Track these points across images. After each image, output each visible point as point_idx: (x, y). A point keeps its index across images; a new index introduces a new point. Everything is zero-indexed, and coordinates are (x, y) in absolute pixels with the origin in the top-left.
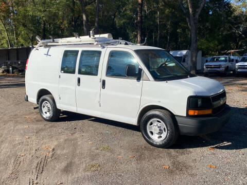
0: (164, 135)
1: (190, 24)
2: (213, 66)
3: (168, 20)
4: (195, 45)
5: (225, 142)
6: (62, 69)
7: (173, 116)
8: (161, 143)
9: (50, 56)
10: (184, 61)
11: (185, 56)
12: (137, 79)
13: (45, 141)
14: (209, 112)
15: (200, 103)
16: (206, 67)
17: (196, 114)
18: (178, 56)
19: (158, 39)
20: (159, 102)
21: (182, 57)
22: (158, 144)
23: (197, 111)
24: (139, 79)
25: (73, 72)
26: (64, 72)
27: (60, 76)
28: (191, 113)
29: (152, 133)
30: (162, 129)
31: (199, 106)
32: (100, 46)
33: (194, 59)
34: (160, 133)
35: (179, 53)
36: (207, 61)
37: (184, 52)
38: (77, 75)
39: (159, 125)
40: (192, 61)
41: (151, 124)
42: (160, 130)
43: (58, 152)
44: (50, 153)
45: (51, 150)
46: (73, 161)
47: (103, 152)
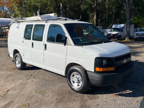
0: (81, 84)
1: (126, 8)
2: (140, 34)
3: (113, 6)
4: (129, 21)
5: (128, 91)
6: (25, 37)
7: (86, 71)
8: (79, 90)
9: (19, 28)
10: (122, 31)
11: (123, 28)
12: (64, 44)
13: (8, 83)
14: (112, 69)
15: (104, 62)
16: (136, 35)
17: (101, 70)
18: (118, 27)
19: (107, 17)
20: (77, 61)
21: (120, 28)
22: (77, 90)
23: (102, 69)
24: (65, 44)
25: (30, 39)
26: (26, 39)
27: (23, 41)
28: (98, 69)
29: (74, 82)
30: (80, 80)
31: (103, 65)
32: (45, 21)
33: (128, 30)
34: (79, 82)
35: (119, 26)
36: (137, 31)
37: (122, 25)
38: (31, 41)
39: (78, 77)
40: (127, 31)
41: (73, 76)
42: (78, 80)
43: (10, 93)
44: (4, 93)
45: (6, 90)
46: (14, 101)
47: (38, 94)
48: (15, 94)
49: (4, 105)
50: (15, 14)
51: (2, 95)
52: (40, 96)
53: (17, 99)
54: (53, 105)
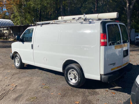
13: (14, 80)
43: (18, 88)
44: (13, 88)
45: (14, 86)
46: (23, 94)
47: (44, 90)
48: (23, 89)
49: (15, 97)
50: (14, 16)
51: (12, 90)
52: (46, 91)
53: (26, 93)
54: (58, 99)
